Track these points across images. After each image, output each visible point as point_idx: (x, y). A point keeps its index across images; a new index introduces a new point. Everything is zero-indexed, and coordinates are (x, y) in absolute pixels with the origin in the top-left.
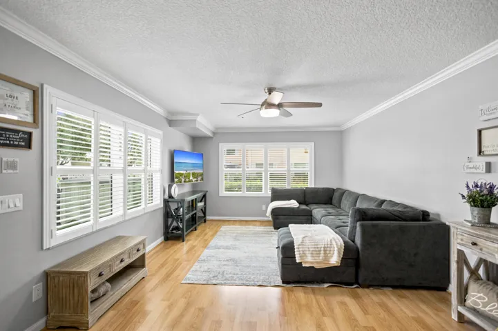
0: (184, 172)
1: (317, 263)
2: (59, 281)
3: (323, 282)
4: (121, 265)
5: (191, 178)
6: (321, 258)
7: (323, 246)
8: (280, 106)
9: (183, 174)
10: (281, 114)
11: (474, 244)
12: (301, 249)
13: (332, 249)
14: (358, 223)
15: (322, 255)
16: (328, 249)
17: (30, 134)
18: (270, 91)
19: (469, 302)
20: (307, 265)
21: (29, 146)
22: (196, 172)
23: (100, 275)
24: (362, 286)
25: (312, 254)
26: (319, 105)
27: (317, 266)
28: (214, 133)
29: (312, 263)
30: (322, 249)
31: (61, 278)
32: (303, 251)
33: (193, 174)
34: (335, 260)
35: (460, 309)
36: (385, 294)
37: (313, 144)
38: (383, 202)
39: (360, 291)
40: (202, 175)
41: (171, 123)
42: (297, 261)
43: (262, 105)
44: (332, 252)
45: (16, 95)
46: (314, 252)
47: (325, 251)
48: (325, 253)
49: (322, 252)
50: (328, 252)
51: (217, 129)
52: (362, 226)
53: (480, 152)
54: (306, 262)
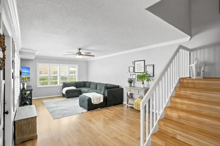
0: (25, 77)
1: (98, 102)
2: (21, 123)
3: (99, 108)
5: (27, 80)
7: (99, 97)
11: (130, 90)
14: (106, 90)
18: (80, 49)
19: (129, 103)
20: (95, 104)
24: (107, 107)
25: (96, 100)
26: (94, 56)
27: (97, 103)
31: (22, 123)
32: (94, 100)
33: (27, 78)
34: (102, 101)
35: (128, 105)
36: (112, 107)
37: (78, 65)
38: (107, 84)
39: (107, 108)
40: (30, 78)
42: (92, 103)
43: (77, 54)
48: (99, 99)
52: (108, 91)
53: (129, 72)
54: (94, 103)
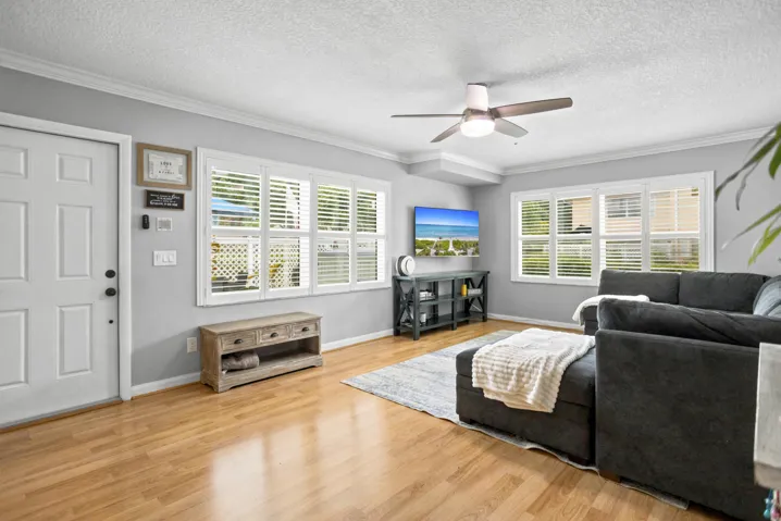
0: (436, 240)
1: (506, 395)
2: (207, 339)
3: (528, 439)
4: (271, 340)
5: (451, 249)
6: (509, 387)
7: (517, 366)
8: (494, 114)
9: (432, 242)
10: (498, 129)
12: (480, 365)
13: (533, 376)
15: (512, 382)
16: (527, 374)
17: (182, 196)
20: (491, 397)
21: (181, 206)
22: (461, 239)
23: (237, 342)
25: (495, 376)
27: (510, 403)
28: (503, 177)
29: (497, 394)
30: (515, 372)
32: (483, 368)
33: (455, 243)
34: (532, 398)
37: (710, 174)
40: (476, 244)
41: (410, 168)
42: (474, 385)
44: (531, 381)
45: (168, 161)
46: (499, 375)
47: (520, 376)
48: (518, 381)
49: (513, 377)
50: (524, 380)
51: (506, 169)
54: (488, 390)
